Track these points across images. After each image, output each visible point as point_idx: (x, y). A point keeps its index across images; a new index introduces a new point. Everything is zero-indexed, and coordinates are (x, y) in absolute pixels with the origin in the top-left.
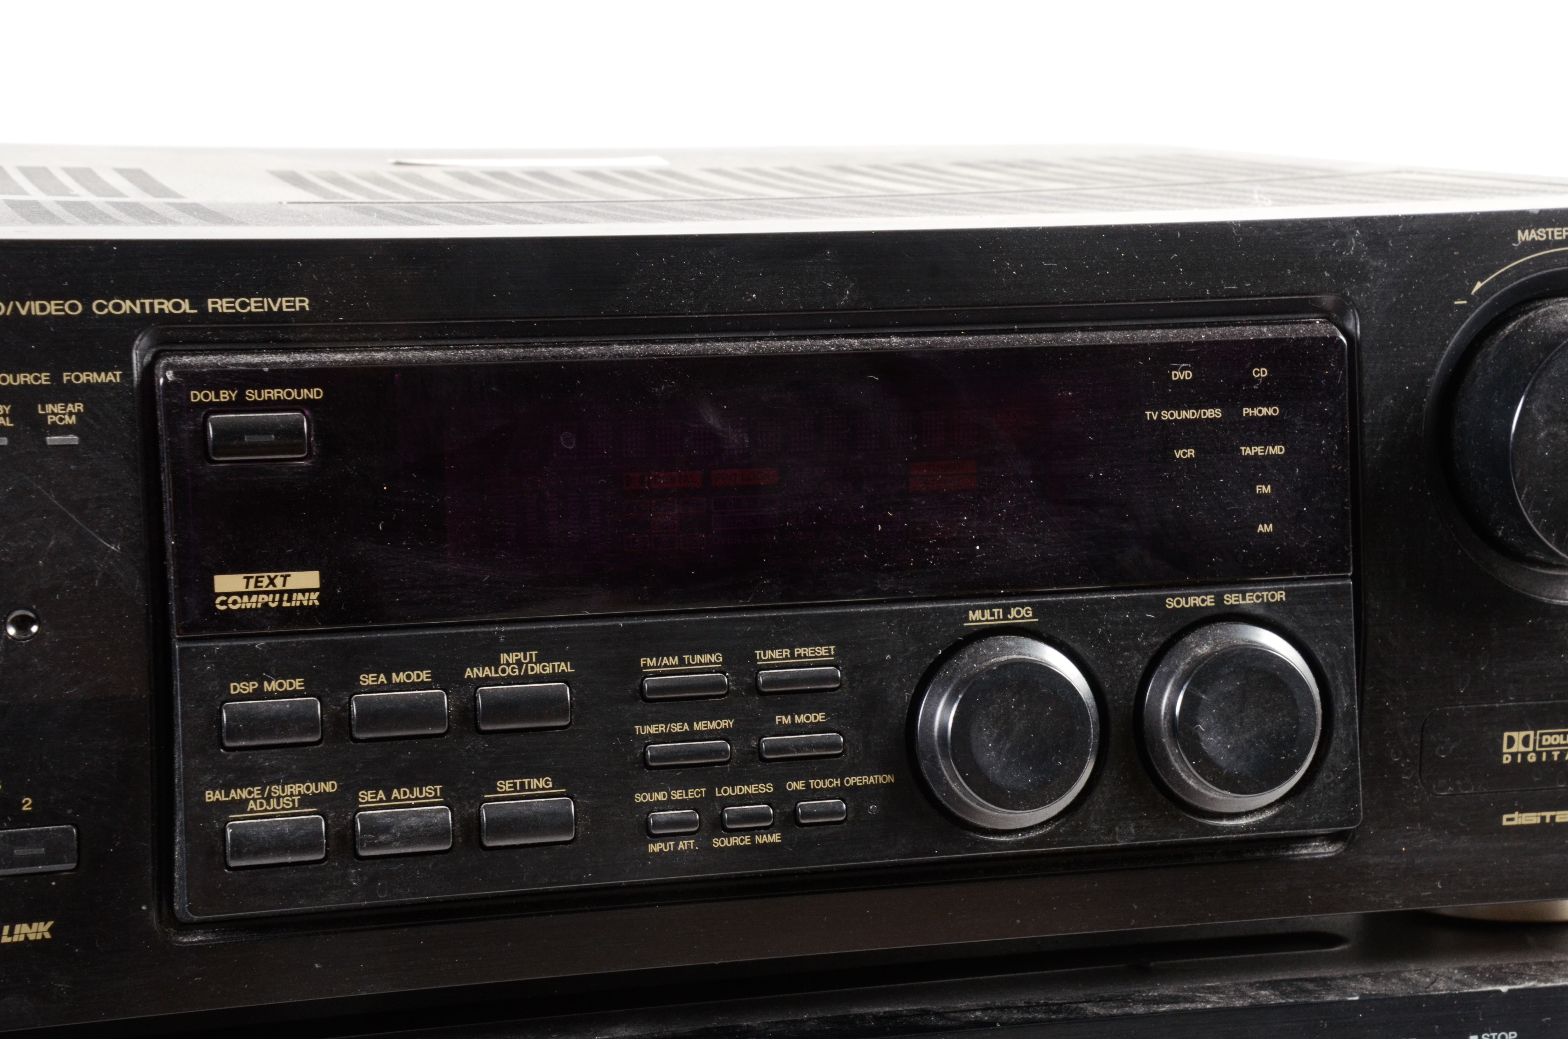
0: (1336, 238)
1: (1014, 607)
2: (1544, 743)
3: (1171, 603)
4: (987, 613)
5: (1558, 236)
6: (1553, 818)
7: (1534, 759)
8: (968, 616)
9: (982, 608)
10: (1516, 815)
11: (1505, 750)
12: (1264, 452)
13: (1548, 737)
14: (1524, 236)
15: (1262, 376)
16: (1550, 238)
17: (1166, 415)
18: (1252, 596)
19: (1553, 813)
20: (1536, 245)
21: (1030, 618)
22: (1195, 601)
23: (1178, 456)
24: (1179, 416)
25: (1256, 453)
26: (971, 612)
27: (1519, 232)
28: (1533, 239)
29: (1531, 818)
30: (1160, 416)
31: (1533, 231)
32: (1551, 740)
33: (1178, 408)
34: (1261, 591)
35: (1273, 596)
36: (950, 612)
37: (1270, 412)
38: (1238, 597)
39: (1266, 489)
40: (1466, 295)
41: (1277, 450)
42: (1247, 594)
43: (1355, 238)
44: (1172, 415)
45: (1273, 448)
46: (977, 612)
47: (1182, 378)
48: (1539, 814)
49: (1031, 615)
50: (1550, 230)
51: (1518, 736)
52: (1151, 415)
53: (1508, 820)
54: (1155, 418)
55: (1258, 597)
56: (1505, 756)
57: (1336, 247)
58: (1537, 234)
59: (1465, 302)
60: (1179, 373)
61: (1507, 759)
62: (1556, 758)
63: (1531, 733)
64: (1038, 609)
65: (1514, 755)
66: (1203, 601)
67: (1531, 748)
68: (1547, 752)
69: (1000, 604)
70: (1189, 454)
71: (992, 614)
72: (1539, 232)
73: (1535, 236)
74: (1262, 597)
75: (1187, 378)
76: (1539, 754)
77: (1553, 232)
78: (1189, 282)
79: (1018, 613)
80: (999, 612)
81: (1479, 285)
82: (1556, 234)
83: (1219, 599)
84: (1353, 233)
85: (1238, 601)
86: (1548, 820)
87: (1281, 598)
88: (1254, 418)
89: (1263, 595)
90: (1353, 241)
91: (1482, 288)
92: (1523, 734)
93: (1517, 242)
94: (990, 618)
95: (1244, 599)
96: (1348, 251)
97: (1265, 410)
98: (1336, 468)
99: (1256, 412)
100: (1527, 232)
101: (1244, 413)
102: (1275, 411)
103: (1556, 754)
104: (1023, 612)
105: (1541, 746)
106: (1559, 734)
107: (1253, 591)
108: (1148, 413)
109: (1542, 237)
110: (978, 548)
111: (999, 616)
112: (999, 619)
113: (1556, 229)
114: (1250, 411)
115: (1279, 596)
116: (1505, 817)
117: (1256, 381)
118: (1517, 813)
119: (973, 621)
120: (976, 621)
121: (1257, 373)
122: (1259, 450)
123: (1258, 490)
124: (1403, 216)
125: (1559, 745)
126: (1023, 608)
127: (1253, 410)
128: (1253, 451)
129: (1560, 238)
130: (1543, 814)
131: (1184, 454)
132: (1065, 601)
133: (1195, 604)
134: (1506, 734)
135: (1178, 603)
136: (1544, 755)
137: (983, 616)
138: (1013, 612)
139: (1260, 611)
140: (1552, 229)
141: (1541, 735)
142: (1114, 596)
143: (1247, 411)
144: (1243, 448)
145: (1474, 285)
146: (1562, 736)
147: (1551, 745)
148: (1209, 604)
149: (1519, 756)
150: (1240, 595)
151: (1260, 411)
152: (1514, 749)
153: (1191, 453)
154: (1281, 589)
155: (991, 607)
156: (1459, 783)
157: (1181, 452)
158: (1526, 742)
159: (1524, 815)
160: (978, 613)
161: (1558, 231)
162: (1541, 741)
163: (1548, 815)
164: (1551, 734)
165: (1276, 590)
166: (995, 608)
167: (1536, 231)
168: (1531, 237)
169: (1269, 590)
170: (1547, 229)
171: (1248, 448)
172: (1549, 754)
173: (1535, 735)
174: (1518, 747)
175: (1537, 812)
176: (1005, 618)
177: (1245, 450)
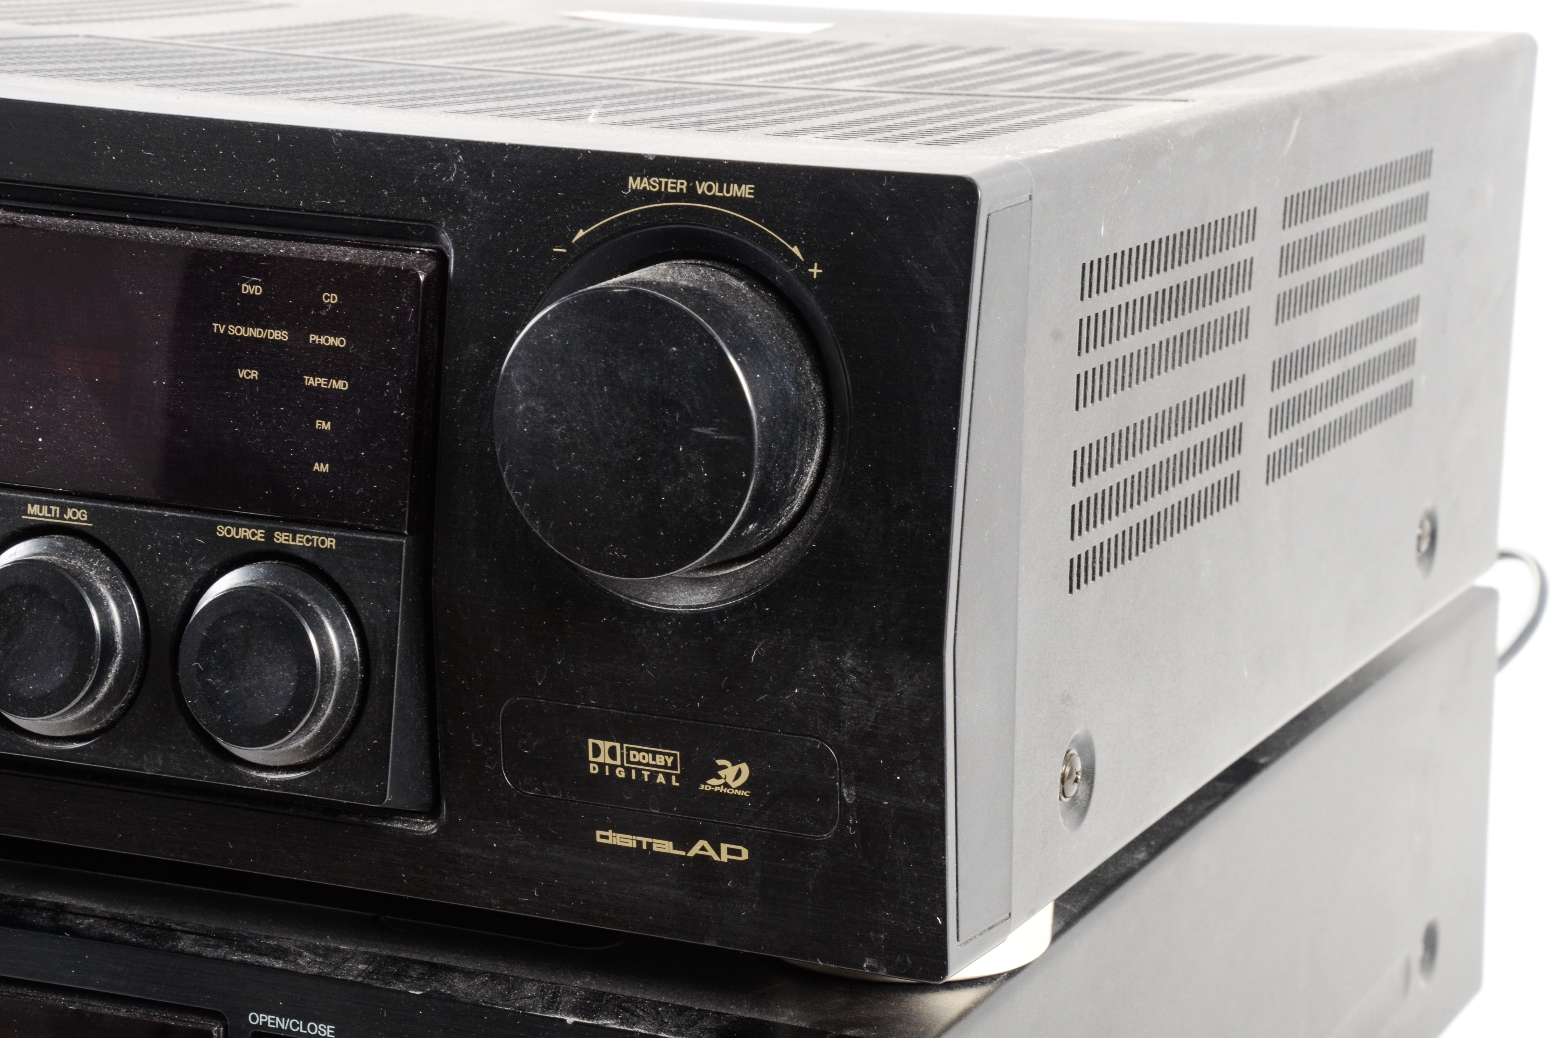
0: (438, 161)
1: (71, 508)
2: (632, 759)
3: (222, 531)
4: (45, 508)
5: (672, 188)
6: (650, 845)
7: (623, 775)
8: (26, 510)
9: (41, 503)
10: (610, 833)
11: (591, 758)
12: (327, 385)
13: (636, 753)
14: (635, 184)
15: (332, 302)
16: (663, 190)
17: (233, 330)
18: (302, 538)
19: (650, 840)
20: (647, 196)
21: (84, 522)
22: (245, 533)
23: (241, 376)
24: (246, 333)
25: (319, 385)
26: (29, 505)
27: (631, 179)
28: (645, 188)
29: (627, 841)
30: (227, 329)
31: (645, 179)
32: (639, 757)
33: (246, 325)
34: (312, 534)
35: (323, 542)
36: (12, 501)
37: (337, 343)
38: (288, 536)
39: (327, 426)
40: (567, 243)
41: (340, 385)
42: (298, 535)
43: (458, 163)
44: (239, 331)
45: (337, 382)
46: (35, 506)
47: (251, 293)
48: (634, 837)
49: (85, 519)
50: (663, 180)
51: (605, 746)
52: (218, 327)
53: (602, 837)
54: (222, 331)
55: (308, 540)
56: (592, 765)
57: (437, 171)
58: (650, 184)
59: (565, 251)
60: (249, 287)
61: (594, 769)
62: (646, 779)
63: (618, 745)
64: (93, 515)
65: (602, 766)
66: (254, 534)
67: (618, 762)
68: (636, 769)
69: (58, 502)
70: (252, 375)
71: (50, 511)
72: (651, 181)
73: (647, 185)
74: (312, 540)
75: (256, 293)
76: (628, 771)
77: (666, 183)
78: (284, 190)
79: (74, 514)
80: (56, 510)
81: (581, 233)
82: (670, 185)
83: (269, 536)
84: (456, 157)
85: (288, 540)
86: (645, 847)
87: (331, 546)
88: (320, 347)
89: (313, 539)
90: (455, 167)
91: (584, 236)
92: (609, 744)
93: (627, 190)
94: (47, 515)
95: (294, 540)
96: (448, 178)
97: (331, 340)
98: (399, 414)
99: (323, 340)
100: (639, 179)
101: (311, 339)
102: (342, 342)
103: (646, 774)
104: (79, 514)
105: (629, 762)
106: (648, 752)
107: (305, 533)
108: (215, 325)
109: (654, 187)
110: (40, 440)
111: (55, 514)
112: (55, 518)
113: (670, 181)
114: (316, 338)
115: (330, 543)
116: (599, 833)
117: (325, 306)
118: (610, 831)
119: (30, 515)
120: (34, 516)
121: (327, 298)
122: (322, 381)
123: (317, 425)
124: (510, 145)
125: (648, 764)
126: (79, 510)
127: (320, 337)
128: (316, 382)
129: (674, 191)
130: (639, 838)
131: (248, 374)
132: (119, 510)
133: (245, 536)
134: (591, 741)
135: (229, 532)
136: (633, 771)
137: (41, 512)
138: (70, 512)
139: (309, 556)
140: (666, 180)
141: (628, 749)
142: (167, 514)
143: (313, 338)
144: (307, 378)
145: (576, 233)
146: (650, 755)
147: (639, 763)
148: (259, 539)
149: (607, 767)
150: (291, 535)
151: (327, 340)
152: (600, 759)
153: (254, 374)
154: (332, 536)
155: (49, 504)
156: (545, 784)
157: (244, 372)
158: (612, 753)
159: (619, 835)
160: (37, 507)
161: (672, 183)
162: (628, 756)
163: (645, 840)
164: (639, 751)
165: (327, 536)
166: (53, 505)
167: (649, 179)
168: (643, 185)
169: (320, 535)
170: (661, 179)
171: (312, 378)
172: (638, 771)
173: (622, 748)
174: (604, 758)
175: (633, 835)
176: (62, 518)
177: (309, 380)
